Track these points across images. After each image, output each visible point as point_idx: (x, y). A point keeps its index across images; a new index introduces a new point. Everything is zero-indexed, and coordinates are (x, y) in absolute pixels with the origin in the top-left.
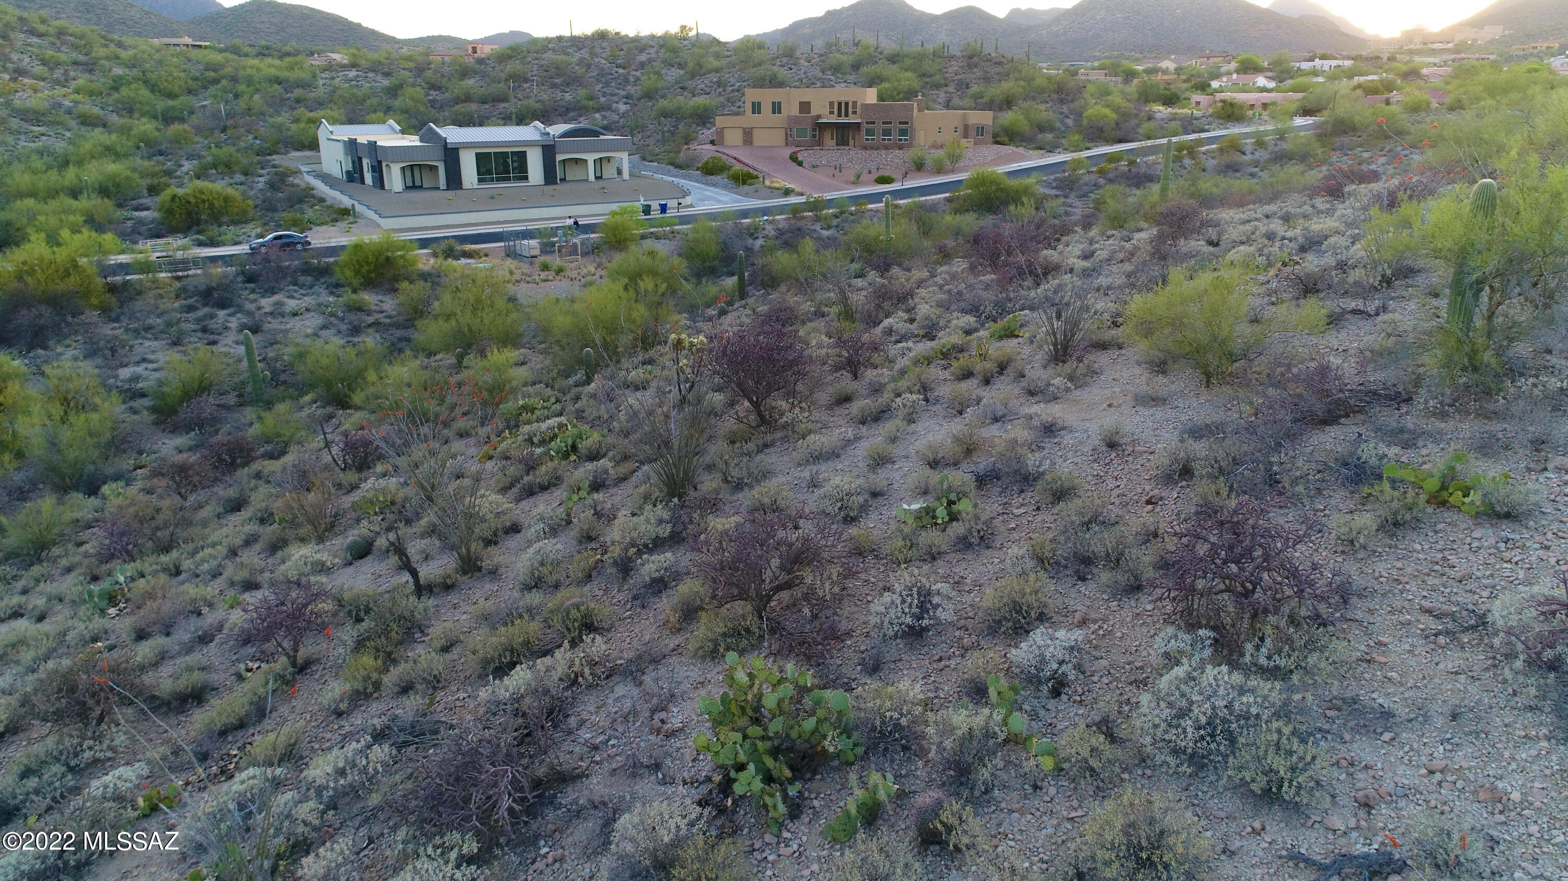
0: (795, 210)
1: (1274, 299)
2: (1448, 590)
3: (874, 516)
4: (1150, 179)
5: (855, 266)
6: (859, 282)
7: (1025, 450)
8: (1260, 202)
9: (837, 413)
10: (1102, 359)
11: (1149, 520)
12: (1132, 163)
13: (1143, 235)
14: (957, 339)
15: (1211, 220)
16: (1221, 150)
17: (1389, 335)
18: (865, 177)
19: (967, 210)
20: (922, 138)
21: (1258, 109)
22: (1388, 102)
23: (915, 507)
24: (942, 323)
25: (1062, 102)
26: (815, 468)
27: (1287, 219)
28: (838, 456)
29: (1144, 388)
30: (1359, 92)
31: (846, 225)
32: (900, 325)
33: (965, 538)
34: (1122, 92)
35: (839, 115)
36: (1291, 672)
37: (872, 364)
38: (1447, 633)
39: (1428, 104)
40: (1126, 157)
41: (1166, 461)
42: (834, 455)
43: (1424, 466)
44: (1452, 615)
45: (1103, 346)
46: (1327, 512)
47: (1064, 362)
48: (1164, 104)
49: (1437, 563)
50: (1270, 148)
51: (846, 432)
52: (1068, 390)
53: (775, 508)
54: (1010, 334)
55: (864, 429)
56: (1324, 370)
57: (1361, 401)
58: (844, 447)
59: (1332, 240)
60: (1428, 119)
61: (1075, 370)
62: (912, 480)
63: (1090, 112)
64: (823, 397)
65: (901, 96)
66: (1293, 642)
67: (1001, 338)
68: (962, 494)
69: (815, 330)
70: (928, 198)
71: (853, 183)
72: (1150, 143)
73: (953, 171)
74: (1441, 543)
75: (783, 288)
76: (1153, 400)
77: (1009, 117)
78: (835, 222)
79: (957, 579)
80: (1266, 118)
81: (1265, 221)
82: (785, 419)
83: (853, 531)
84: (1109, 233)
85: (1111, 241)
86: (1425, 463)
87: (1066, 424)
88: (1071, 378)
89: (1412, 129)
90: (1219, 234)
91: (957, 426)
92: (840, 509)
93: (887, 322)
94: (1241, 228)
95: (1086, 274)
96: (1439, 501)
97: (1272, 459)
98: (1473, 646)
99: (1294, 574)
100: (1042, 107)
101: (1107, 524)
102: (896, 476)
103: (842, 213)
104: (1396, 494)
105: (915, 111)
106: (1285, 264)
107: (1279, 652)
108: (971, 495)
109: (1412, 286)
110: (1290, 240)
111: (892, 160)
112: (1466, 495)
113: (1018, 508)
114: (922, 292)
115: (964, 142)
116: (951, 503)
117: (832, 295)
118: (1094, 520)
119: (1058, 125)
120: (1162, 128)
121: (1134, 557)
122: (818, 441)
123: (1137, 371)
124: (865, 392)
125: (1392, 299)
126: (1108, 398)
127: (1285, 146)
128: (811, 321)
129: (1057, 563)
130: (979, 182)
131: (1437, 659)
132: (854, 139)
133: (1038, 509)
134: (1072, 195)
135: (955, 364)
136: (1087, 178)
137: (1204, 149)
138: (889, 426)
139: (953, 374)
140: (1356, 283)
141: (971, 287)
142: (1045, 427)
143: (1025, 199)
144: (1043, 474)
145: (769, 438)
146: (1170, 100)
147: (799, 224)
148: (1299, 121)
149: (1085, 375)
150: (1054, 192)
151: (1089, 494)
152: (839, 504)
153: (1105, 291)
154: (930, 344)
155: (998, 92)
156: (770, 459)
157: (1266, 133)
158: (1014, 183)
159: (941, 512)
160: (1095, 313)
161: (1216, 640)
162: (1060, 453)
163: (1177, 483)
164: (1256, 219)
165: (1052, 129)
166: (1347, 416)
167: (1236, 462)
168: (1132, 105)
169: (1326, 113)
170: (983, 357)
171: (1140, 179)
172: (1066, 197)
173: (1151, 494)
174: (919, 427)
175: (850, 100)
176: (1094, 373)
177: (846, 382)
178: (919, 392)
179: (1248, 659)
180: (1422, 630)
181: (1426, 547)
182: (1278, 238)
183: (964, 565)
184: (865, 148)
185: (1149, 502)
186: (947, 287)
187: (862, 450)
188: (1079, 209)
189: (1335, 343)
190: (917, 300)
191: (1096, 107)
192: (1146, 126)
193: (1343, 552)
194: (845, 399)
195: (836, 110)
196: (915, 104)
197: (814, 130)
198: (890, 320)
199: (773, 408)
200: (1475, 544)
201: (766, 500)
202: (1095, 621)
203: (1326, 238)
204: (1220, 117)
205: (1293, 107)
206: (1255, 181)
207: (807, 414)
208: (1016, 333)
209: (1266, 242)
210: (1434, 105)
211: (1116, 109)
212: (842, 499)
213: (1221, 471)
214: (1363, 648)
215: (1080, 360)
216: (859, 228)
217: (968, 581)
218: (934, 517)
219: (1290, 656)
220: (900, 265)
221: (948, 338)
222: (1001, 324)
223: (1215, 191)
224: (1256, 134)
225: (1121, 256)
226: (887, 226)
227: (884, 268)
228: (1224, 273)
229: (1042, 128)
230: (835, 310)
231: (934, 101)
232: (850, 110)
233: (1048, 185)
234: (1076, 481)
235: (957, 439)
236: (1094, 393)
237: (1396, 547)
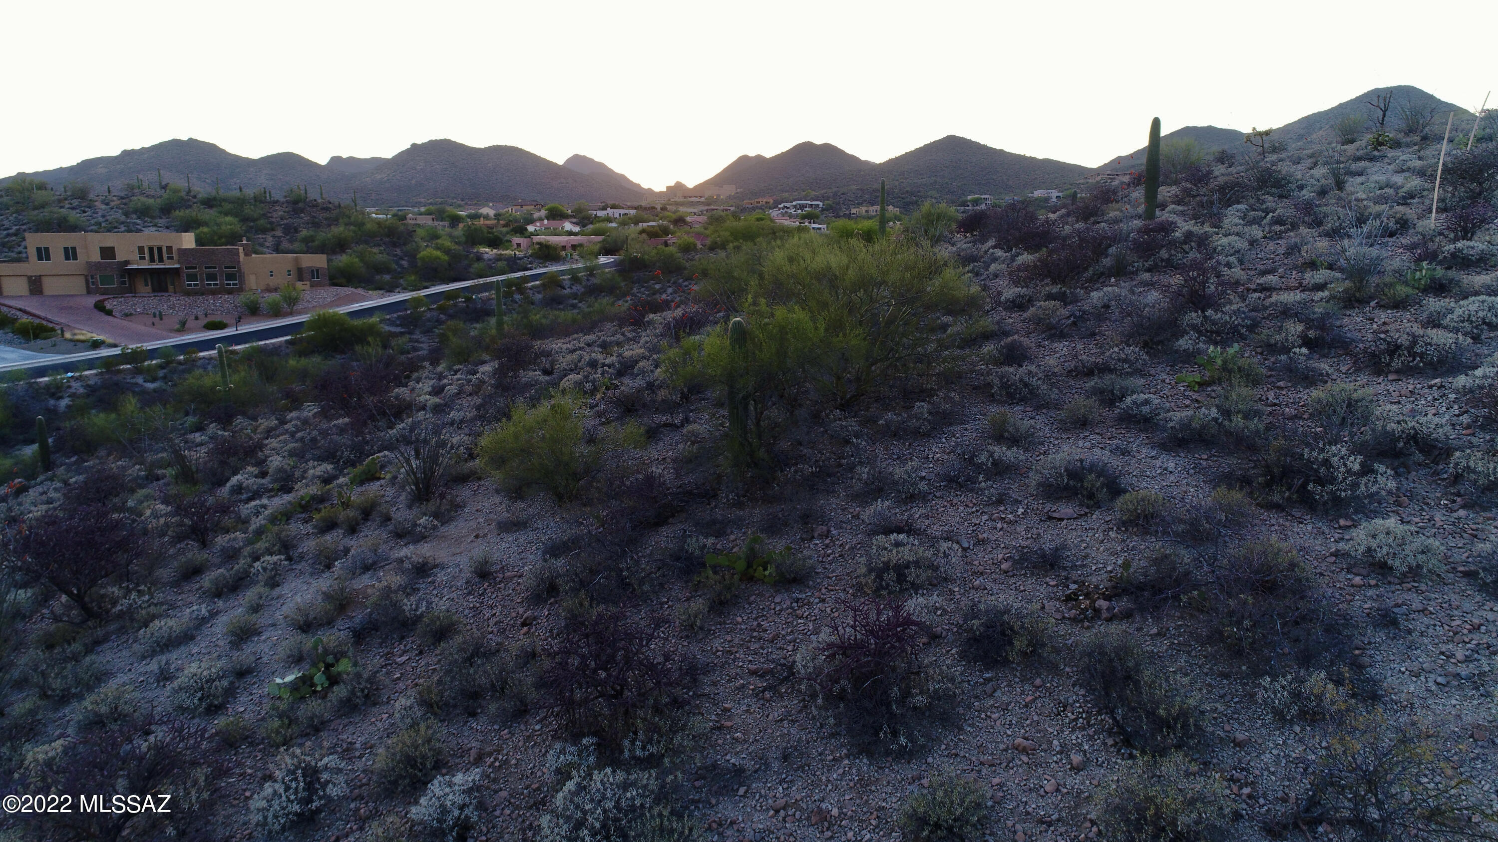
0: (108, 364)
1: (603, 420)
2: (765, 651)
3: (243, 698)
4: (488, 313)
5: (191, 420)
6: (198, 437)
7: (400, 596)
8: (582, 331)
9: (187, 588)
10: (464, 492)
11: (525, 641)
12: (468, 300)
13: (487, 368)
14: (314, 490)
15: (543, 351)
16: (543, 285)
17: (693, 443)
18: (191, 323)
19: (313, 352)
20: (252, 282)
21: (570, 250)
22: (666, 244)
23: (289, 678)
24: (297, 474)
25: (395, 245)
26: (163, 658)
27: (605, 347)
28: (192, 638)
29: (505, 514)
30: (644, 236)
31: (175, 377)
32: (252, 481)
33: (349, 700)
34: (450, 235)
35: (152, 260)
36: (663, 756)
37: (223, 528)
38: (770, 688)
39: (695, 245)
40: (462, 294)
41: (533, 583)
42: (186, 638)
43: (734, 550)
44: (771, 672)
45: (463, 479)
46: (670, 603)
47: (428, 500)
48: (489, 246)
49: (754, 630)
50: (584, 283)
51: (199, 610)
52: (435, 528)
53: (116, 715)
54: (371, 477)
55: (220, 604)
56: (650, 480)
57: (682, 501)
58: (198, 627)
59: (641, 364)
60: (696, 257)
61: (439, 507)
62: (283, 651)
63: (423, 254)
64: (165, 573)
65: (223, 240)
66: (660, 729)
67: (362, 483)
68: (339, 655)
69: (147, 497)
70: (267, 342)
71: (178, 331)
72: (481, 281)
73: (291, 314)
74: (755, 612)
75: (102, 453)
76: (515, 525)
77: (343, 259)
78: (161, 373)
79: (345, 746)
80: (577, 257)
81: (588, 349)
82: (119, 608)
83: (220, 722)
84: (456, 367)
85: (458, 376)
86: (733, 547)
87: (437, 562)
88: (436, 515)
89: (687, 265)
90: (553, 363)
91: (325, 583)
92: (200, 700)
93: (235, 480)
94: (569, 357)
95: (438, 409)
96: (748, 578)
97: (621, 566)
98: (789, 694)
99: (652, 667)
100: (375, 250)
101: (490, 654)
102: (264, 647)
103: (168, 363)
104: (718, 577)
105: (242, 255)
106: (608, 388)
107: (650, 741)
108: (350, 654)
109: (704, 399)
110: (609, 366)
111: (221, 305)
112: (765, 569)
113: (400, 656)
114: (273, 443)
115: (299, 285)
116: (328, 666)
117: (165, 455)
118: (476, 653)
119: (394, 266)
120: (491, 267)
121: (517, 682)
122: (162, 626)
123: (497, 499)
124: (217, 560)
125: (691, 411)
126: (473, 530)
127: (596, 281)
128: (142, 487)
129: (447, 704)
130: (322, 323)
131: (766, 713)
132: (173, 284)
133: (421, 653)
134: (417, 332)
135: (317, 516)
136: (428, 315)
137: (529, 285)
138: (250, 595)
139: (315, 527)
140: (663, 400)
141: (324, 434)
142: (417, 568)
143: (370, 339)
144: (422, 615)
145: (100, 632)
146: (495, 242)
147: (115, 378)
148: (603, 260)
149: (449, 511)
150: (398, 330)
151: (468, 627)
152: (199, 694)
153: (458, 425)
154: (287, 498)
155: (329, 236)
156: (106, 657)
157: (578, 270)
158: (357, 322)
159: (319, 678)
160: (452, 447)
161: (598, 745)
162: (435, 592)
163: (546, 601)
164: (581, 349)
165: (388, 270)
166: (673, 516)
167: (593, 572)
168: (461, 248)
169: (622, 252)
170: (346, 505)
171: (479, 313)
172: (409, 333)
173: (525, 615)
174: (285, 590)
175: (164, 244)
176: (457, 507)
177: (193, 553)
178: (280, 553)
179: (627, 754)
180: (753, 690)
181: (745, 618)
182: (600, 365)
183: (351, 729)
184: (188, 294)
185: (524, 624)
186: (299, 435)
187: (220, 626)
188: (425, 346)
189: (655, 454)
190: (267, 452)
191: (428, 250)
192: (477, 266)
193: (687, 637)
194: (193, 572)
195: (147, 256)
196: (241, 249)
197: (122, 276)
198: (239, 477)
199: (103, 596)
200: (778, 608)
201: (104, 709)
202: (490, 754)
203: (637, 362)
204: (539, 257)
205: (596, 248)
206: (576, 311)
207: (147, 597)
208: (378, 475)
209: (590, 370)
210: (699, 246)
211: (447, 251)
212: (202, 689)
213: (581, 582)
214: (713, 717)
215: (442, 496)
216: (191, 380)
217: (358, 746)
218: (313, 685)
219: (659, 742)
220: (244, 414)
221: (304, 490)
222: (359, 469)
223: (544, 321)
224: (572, 272)
225: (469, 389)
226: (224, 376)
227: (225, 420)
228: (559, 400)
229: (380, 269)
230: (170, 472)
231: (262, 245)
232: (165, 256)
233: (391, 323)
234: (455, 618)
235: (327, 596)
236: (460, 527)
237: (725, 623)
